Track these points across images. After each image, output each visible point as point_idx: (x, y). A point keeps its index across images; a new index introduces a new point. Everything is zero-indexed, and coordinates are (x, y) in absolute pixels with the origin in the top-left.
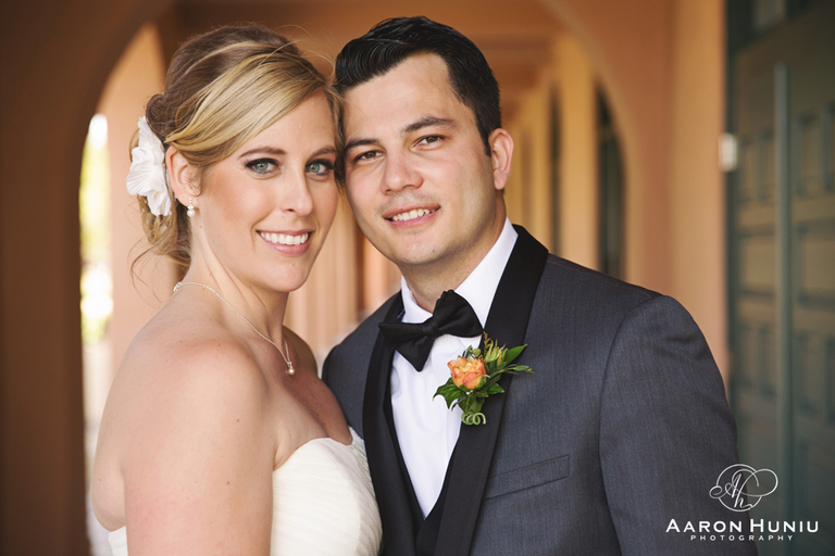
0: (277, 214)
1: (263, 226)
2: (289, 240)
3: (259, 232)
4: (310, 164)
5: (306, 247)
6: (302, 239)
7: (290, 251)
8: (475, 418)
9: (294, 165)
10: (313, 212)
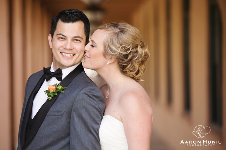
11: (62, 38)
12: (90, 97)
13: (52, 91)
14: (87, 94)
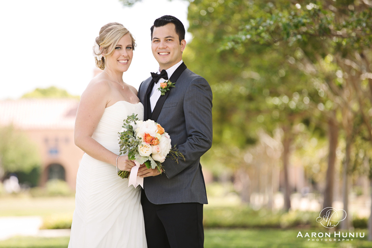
0: (121, 56)
1: (118, 59)
2: (124, 61)
3: (118, 61)
4: (127, 48)
5: (127, 63)
6: (126, 61)
7: (124, 64)
8: (163, 94)
9: (124, 48)
10: (128, 56)
11: (157, 41)
12: (199, 87)
13: (164, 87)
14: (196, 85)
